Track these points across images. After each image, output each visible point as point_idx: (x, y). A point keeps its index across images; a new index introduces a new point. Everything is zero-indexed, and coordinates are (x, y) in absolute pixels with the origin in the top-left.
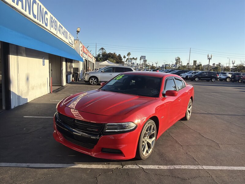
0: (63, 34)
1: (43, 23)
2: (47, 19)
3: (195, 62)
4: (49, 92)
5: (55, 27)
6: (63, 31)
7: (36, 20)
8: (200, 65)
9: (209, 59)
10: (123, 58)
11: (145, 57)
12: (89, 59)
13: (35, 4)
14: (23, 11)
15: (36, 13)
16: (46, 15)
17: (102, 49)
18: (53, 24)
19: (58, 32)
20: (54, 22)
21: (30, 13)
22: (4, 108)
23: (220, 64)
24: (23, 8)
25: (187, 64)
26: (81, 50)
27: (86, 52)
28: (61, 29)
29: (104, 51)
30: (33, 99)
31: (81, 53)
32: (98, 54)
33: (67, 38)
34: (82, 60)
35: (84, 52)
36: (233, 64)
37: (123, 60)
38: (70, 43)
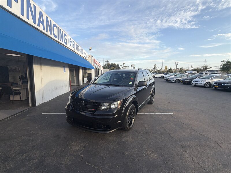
0: (79, 51)
1: (63, 42)
2: (66, 39)
3: (166, 67)
4: (69, 91)
5: (73, 45)
6: (79, 49)
7: (57, 39)
8: (171, 69)
9: (177, 65)
10: (120, 66)
11: (134, 65)
12: (99, 67)
13: (55, 28)
14: (45, 32)
15: (56, 34)
16: (65, 36)
17: (107, 61)
18: (72, 43)
19: (75, 49)
20: (72, 42)
21: (51, 34)
22: (30, 105)
23: (182, 68)
24: (44, 29)
25: (161, 69)
26: (93, 62)
27: (96, 63)
28: (78, 47)
29: (108, 62)
30: (56, 97)
31: (93, 63)
32: (104, 64)
33: (82, 53)
34: (93, 68)
35: (95, 63)
36: (192, 67)
37: (120, 68)
38: (85, 57)
